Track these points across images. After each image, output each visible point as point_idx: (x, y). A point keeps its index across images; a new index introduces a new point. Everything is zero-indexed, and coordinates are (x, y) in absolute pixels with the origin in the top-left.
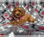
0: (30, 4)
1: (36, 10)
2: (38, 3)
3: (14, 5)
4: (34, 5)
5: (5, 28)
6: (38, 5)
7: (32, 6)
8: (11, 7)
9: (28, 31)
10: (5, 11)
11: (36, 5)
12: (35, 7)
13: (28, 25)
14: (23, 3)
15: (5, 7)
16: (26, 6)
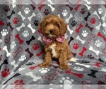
1: (101, 36)
6: (104, 24)
12: (98, 28)
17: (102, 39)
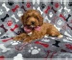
0: (52, 6)
2: (65, 4)
3: (23, 7)
4: (59, 8)
5: (7, 47)
6: (65, 7)
7: (55, 9)
8: (18, 9)
9: (48, 52)
10: (7, 16)
11: (62, 8)
13: (48, 41)
14: (39, 4)
15: (8, 10)
16: (45, 9)
17: (63, 19)
